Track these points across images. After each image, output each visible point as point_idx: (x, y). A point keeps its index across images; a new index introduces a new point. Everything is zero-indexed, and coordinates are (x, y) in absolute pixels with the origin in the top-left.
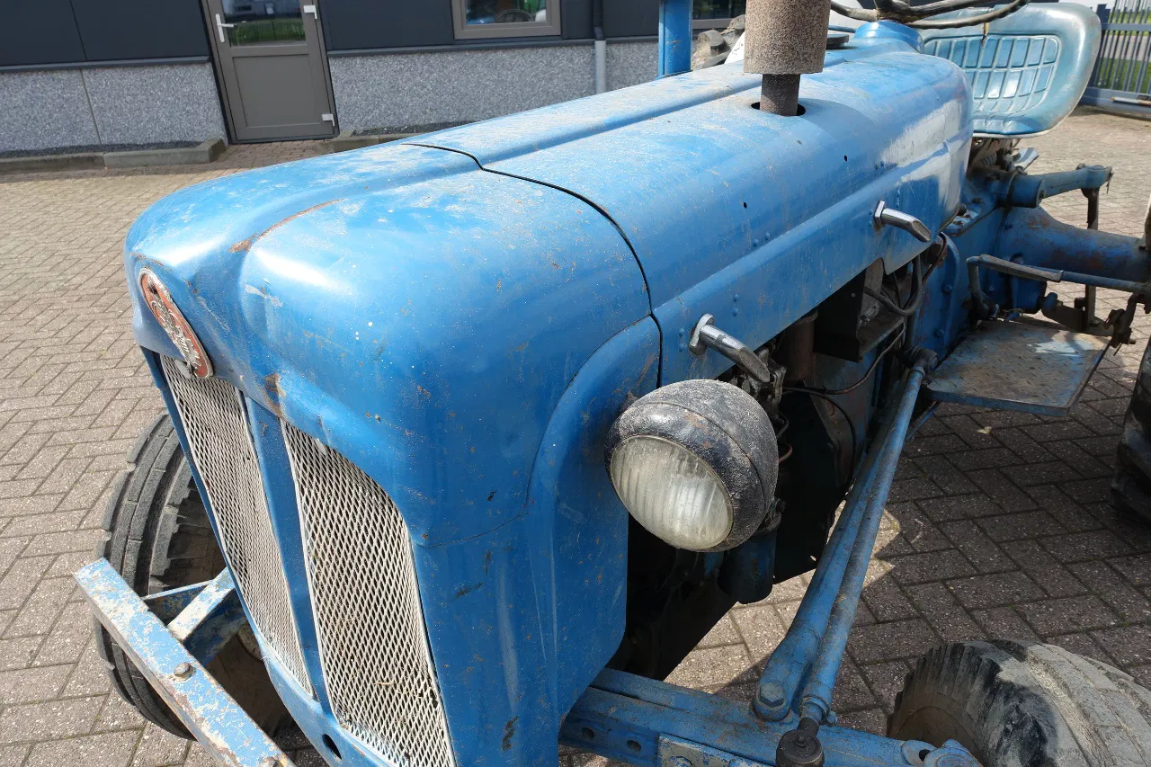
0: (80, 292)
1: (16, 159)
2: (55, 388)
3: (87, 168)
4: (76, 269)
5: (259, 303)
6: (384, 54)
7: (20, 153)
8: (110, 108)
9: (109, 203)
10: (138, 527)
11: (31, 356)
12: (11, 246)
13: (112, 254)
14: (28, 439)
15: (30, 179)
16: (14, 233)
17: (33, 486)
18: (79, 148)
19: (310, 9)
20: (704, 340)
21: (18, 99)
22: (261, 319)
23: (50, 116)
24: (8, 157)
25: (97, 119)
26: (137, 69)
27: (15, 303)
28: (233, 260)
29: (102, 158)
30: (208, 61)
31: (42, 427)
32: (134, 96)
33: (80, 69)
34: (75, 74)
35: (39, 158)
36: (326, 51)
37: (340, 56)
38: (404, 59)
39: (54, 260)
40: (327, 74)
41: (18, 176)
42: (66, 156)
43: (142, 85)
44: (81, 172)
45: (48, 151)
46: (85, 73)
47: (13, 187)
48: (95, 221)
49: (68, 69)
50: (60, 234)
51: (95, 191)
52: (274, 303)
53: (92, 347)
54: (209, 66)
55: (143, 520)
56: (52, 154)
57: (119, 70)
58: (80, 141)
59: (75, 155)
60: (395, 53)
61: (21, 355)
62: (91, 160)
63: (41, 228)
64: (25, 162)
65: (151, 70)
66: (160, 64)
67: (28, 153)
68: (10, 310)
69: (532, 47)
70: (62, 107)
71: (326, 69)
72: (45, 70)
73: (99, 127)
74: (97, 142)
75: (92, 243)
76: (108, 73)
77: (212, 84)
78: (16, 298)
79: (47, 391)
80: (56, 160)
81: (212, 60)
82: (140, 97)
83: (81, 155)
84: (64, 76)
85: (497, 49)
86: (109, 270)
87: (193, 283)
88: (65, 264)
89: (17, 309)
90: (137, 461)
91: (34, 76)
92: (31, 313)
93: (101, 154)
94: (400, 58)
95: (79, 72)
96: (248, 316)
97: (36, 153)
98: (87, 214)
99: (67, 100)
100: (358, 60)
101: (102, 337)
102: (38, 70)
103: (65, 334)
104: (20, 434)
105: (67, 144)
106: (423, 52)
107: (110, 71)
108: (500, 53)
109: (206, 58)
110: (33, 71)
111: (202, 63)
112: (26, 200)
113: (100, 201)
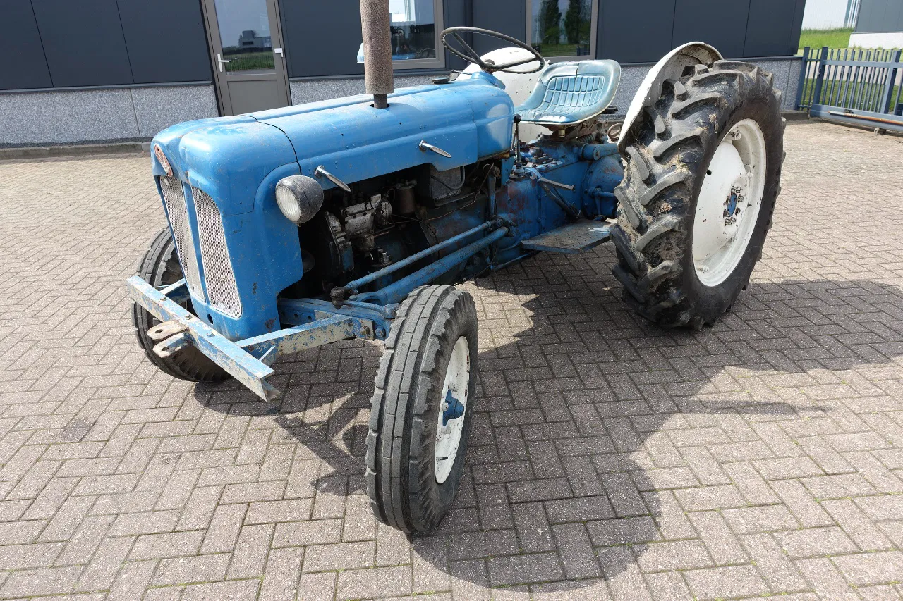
0: (124, 219)
1: (86, 146)
2: (111, 263)
3: (130, 152)
4: (123, 208)
5: (183, 150)
6: (326, 80)
7: (88, 142)
8: (148, 114)
9: (144, 173)
10: (150, 269)
11: (98, 249)
12: (84, 195)
13: (144, 200)
14: (96, 284)
15: (94, 158)
16: (86, 189)
17: (99, 302)
18: (127, 140)
19: (279, 50)
20: (319, 172)
21: (90, 108)
22: (184, 156)
23: (109, 118)
24: (81, 144)
25: (139, 121)
26: (166, 89)
27: (87, 224)
28: (178, 141)
29: (140, 145)
30: (212, 84)
31: (103, 279)
32: (163, 106)
33: (130, 88)
34: (126, 92)
35: (101, 145)
36: (289, 78)
37: (297, 81)
38: (339, 83)
39: (110, 203)
40: (288, 92)
41: (87, 156)
42: (118, 144)
43: (168, 100)
44: (127, 154)
45: (106, 141)
46: (133, 91)
47: (85, 163)
48: (135, 183)
49: (122, 88)
50: (113, 189)
51: (136, 166)
52: (187, 150)
53: (131, 245)
54: (212, 88)
55: (153, 267)
56: (109, 143)
57: (154, 90)
58: (127, 135)
59: (124, 144)
60: (333, 79)
61: (91, 248)
62: (134, 146)
63: (102, 186)
64: (92, 148)
65: (175, 89)
66: (181, 86)
67: (94, 142)
68: (84, 228)
69: (425, 75)
70: (117, 112)
71: (288, 89)
72: (108, 89)
73: (140, 126)
74: (138, 136)
75: (132, 194)
76: (147, 91)
77: (213, 99)
78: (88, 222)
79: (106, 264)
80: (111, 146)
81: (214, 83)
82: (167, 107)
83: (127, 143)
84: (120, 93)
85: (402, 76)
86: (142, 209)
87: (168, 146)
88: (117, 205)
89: (88, 227)
90: (152, 246)
91: (101, 93)
92: (96, 229)
93: (140, 143)
94: (336, 82)
95: (129, 90)
96: (181, 155)
97: (99, 142)
98: (130, 178)
99: (120, 109)
100: (309, 84)
101: (137, 241)
102: (104, 89)
103: (116, 239)
104: (92, 282)
105: (119, 137)
106: (352, 79)
107: (149, 90)
108: (403, 79)
109: (210, 82)
110: (99, 89)
111: (207, 85)
112: (92, 170)
113: (138, 171)
